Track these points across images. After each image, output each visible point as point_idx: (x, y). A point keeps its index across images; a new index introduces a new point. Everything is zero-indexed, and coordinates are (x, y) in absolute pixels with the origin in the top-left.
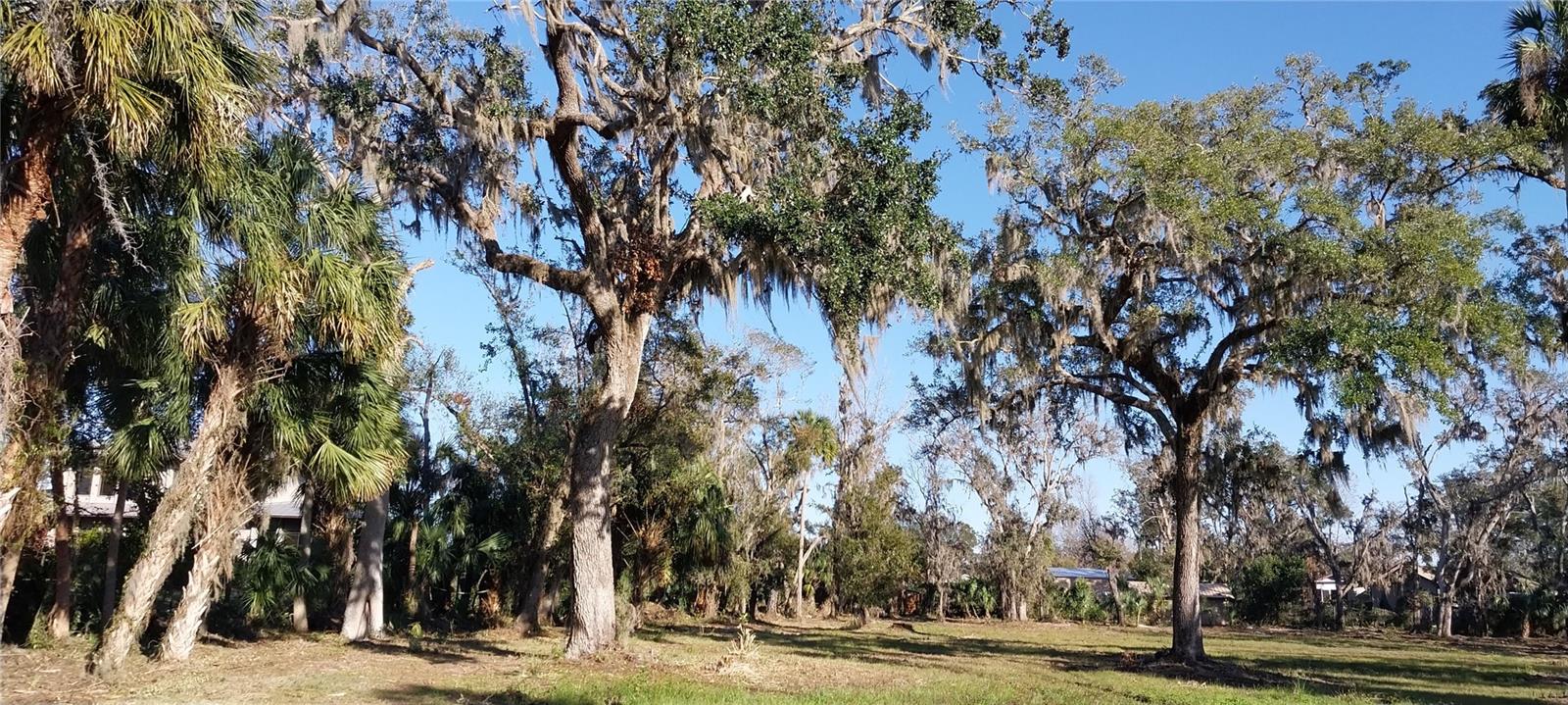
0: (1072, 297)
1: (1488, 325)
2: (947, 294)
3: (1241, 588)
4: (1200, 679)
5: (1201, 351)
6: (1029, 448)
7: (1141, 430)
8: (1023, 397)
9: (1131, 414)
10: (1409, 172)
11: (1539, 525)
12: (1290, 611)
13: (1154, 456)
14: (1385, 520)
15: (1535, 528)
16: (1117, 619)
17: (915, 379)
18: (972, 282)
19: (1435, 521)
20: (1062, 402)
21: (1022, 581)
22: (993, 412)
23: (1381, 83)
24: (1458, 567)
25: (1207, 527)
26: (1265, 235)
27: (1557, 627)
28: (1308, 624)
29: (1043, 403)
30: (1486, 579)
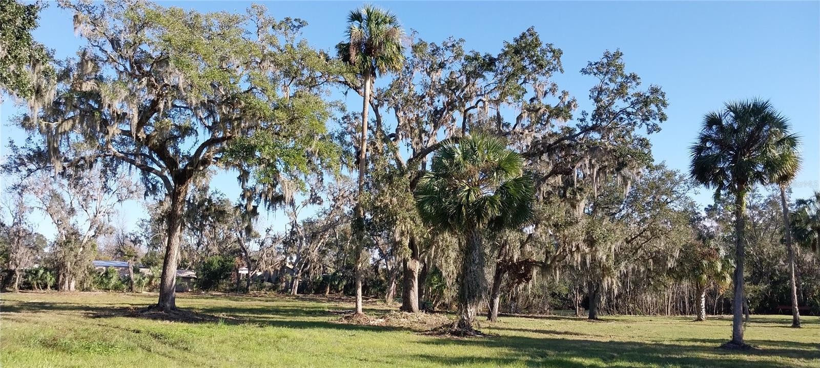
0: (122, 107)
1: (327, 153)
2: (38, 92)
3: (201, 272)
4: (170, 319)
5: (192, 147)
6: (88, 192)
7: (154, 187)
8: (86, 161)
9: (150, 177)
10: (302, 75)
11: (339, 244)
12: (224, 284)
13: (160, 201)
14: (275, 240)
15: (337, 246)
16: (131, 289)
17: (11, 142)
18: (57, 87)
19: (297, 241)
20: (110, 166)
21: (74, 268)
22: (64, 168)
23: (295, 29)
24: (304, 262)
25: (186, 240)
26: (231, 92)
27: (340, 289)
28: (232, 290)
29: (99, 165)
30: (314, 268)
